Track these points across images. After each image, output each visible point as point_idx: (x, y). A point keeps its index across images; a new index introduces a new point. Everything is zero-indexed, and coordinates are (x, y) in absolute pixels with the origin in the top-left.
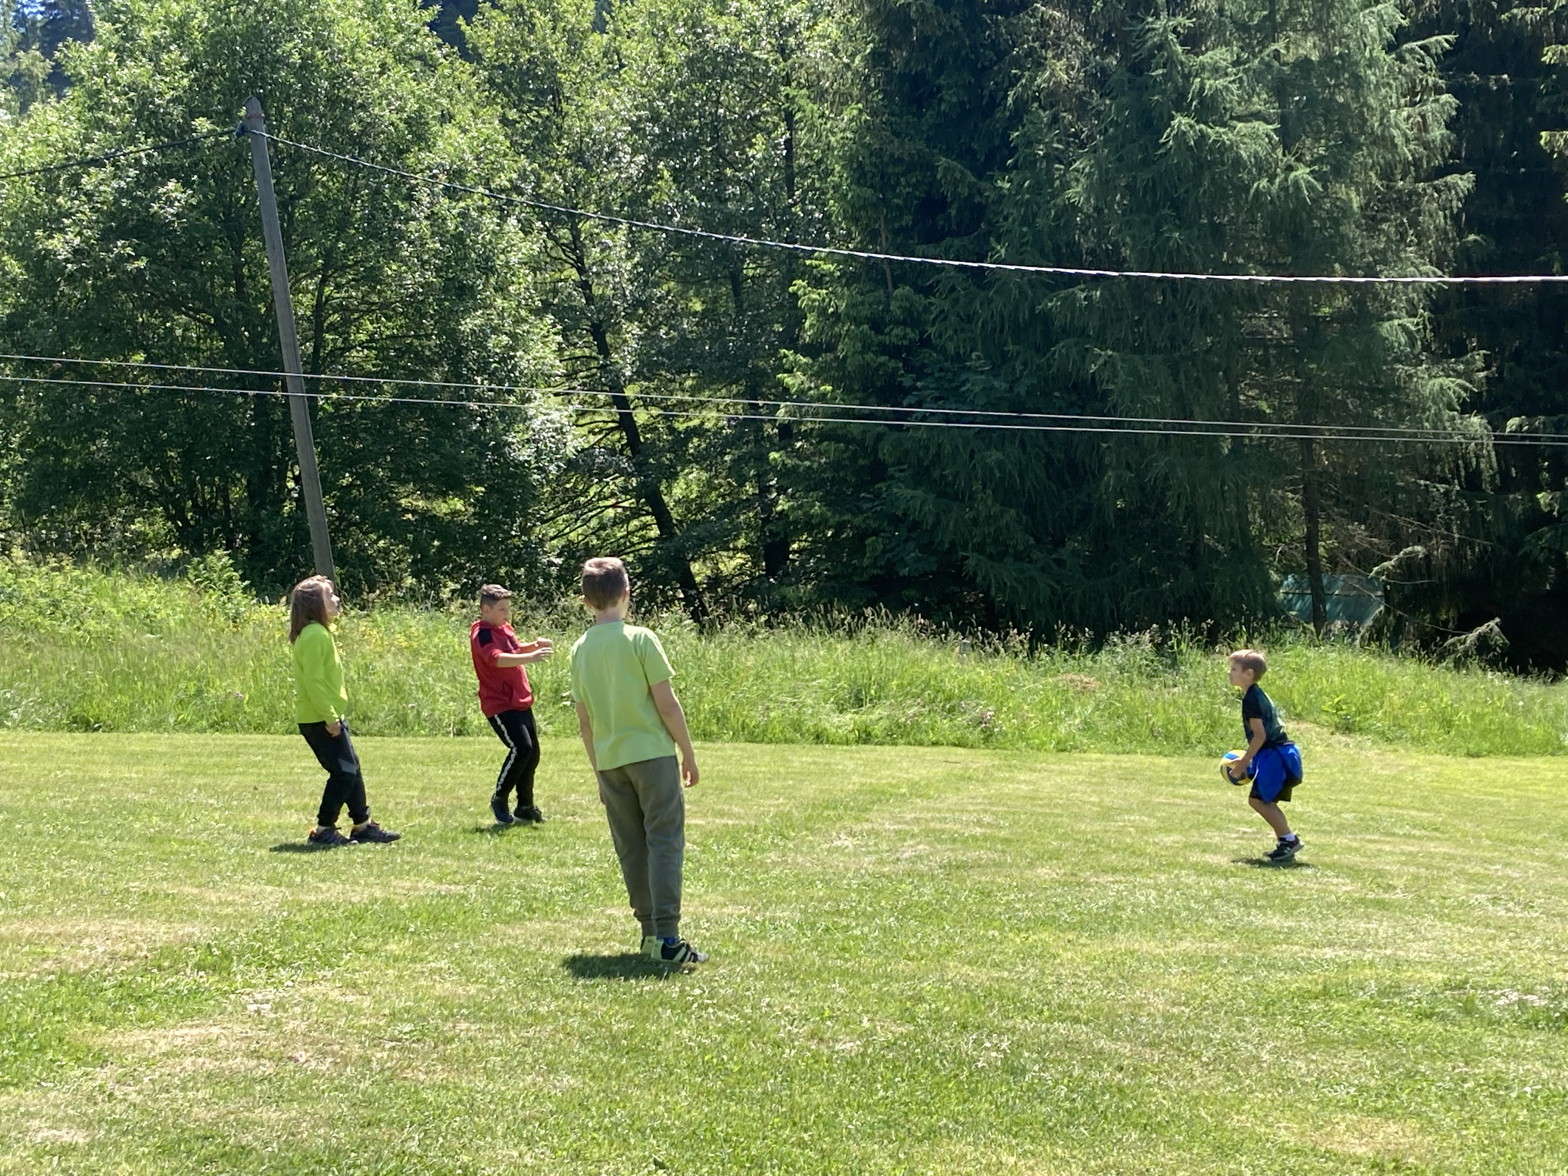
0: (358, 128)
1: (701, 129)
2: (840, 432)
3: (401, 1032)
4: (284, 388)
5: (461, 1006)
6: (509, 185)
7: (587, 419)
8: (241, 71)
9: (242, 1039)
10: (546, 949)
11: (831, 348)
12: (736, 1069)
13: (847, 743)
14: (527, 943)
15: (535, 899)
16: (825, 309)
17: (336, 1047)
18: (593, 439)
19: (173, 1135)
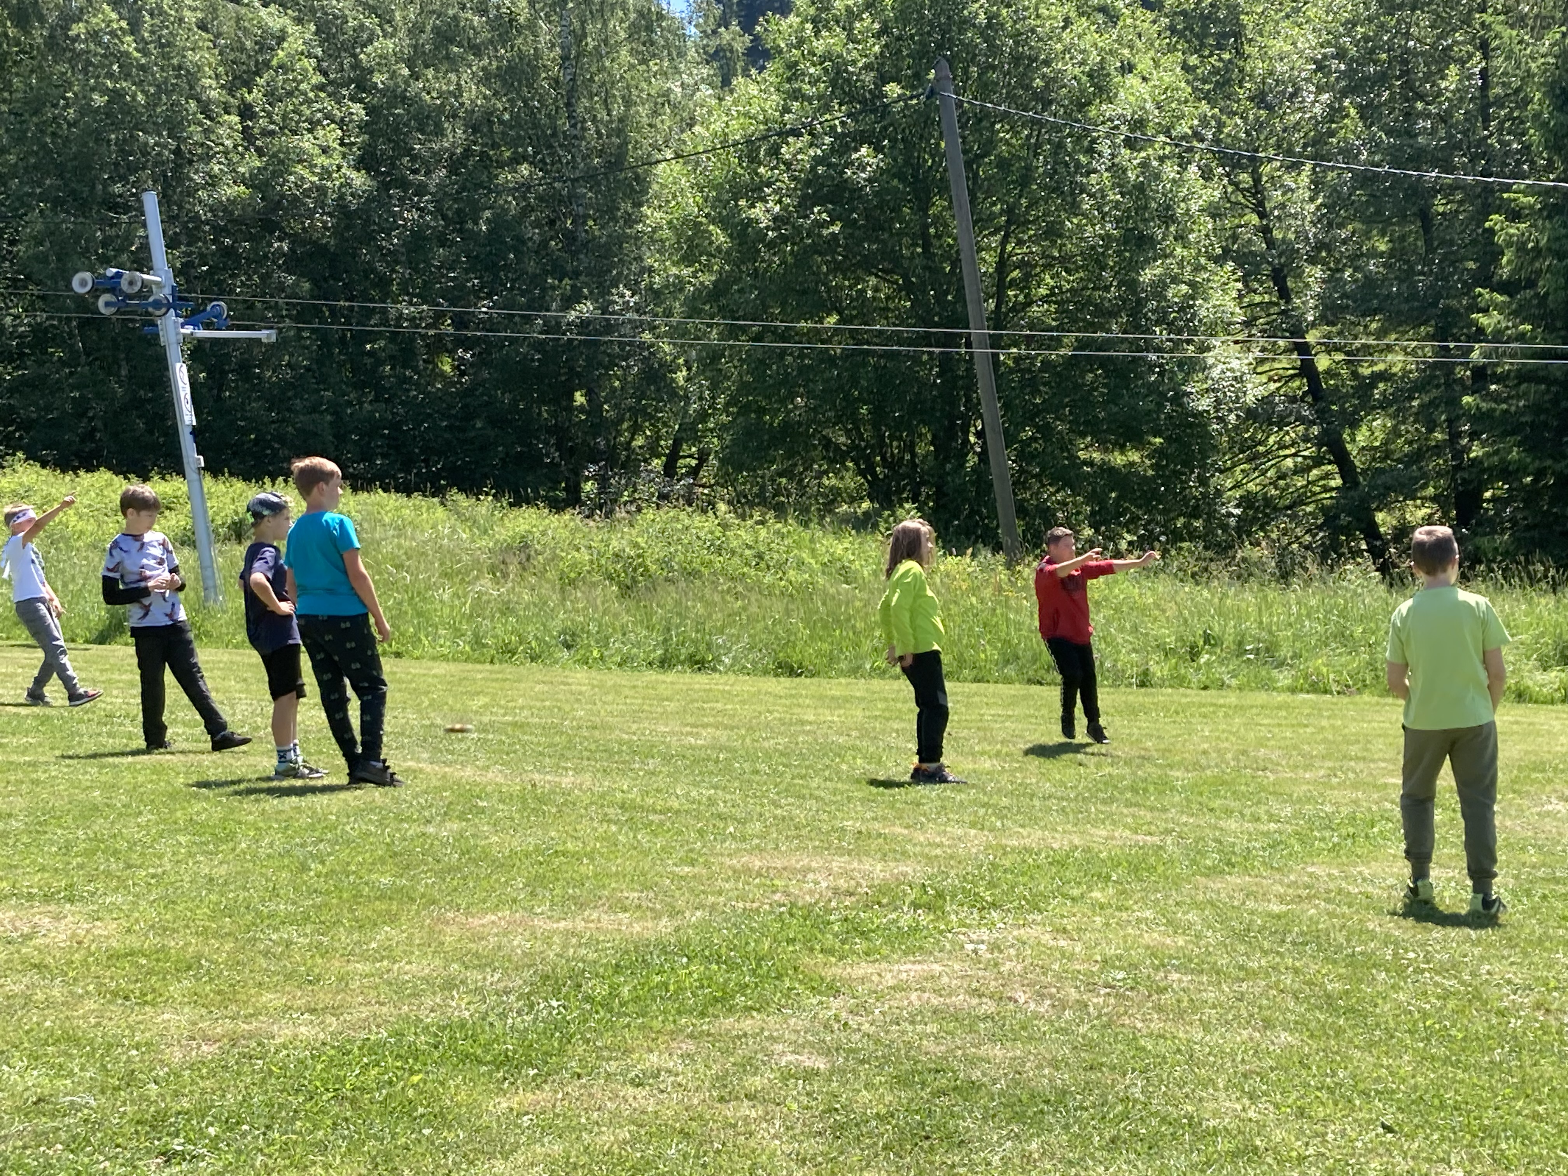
0: (1042, 84)
1: (1390, 63)
2: (1541, 373)
3: (1114, 979)
4: (969, 345)
5: (1171, 957)
6: (1190, 132)
7: (1266, 367)
8: (929, 34)
9: (962, 977)
10: (1250, 904)
11: (1531, 284)
12: (1460, 1036)
13: (1552, 702)
14: (1231, 898)
15: (1234, 853)
16: (1524, 244)
17: (1054, 990)
18: (1273, 386)
19: (908, 1066)
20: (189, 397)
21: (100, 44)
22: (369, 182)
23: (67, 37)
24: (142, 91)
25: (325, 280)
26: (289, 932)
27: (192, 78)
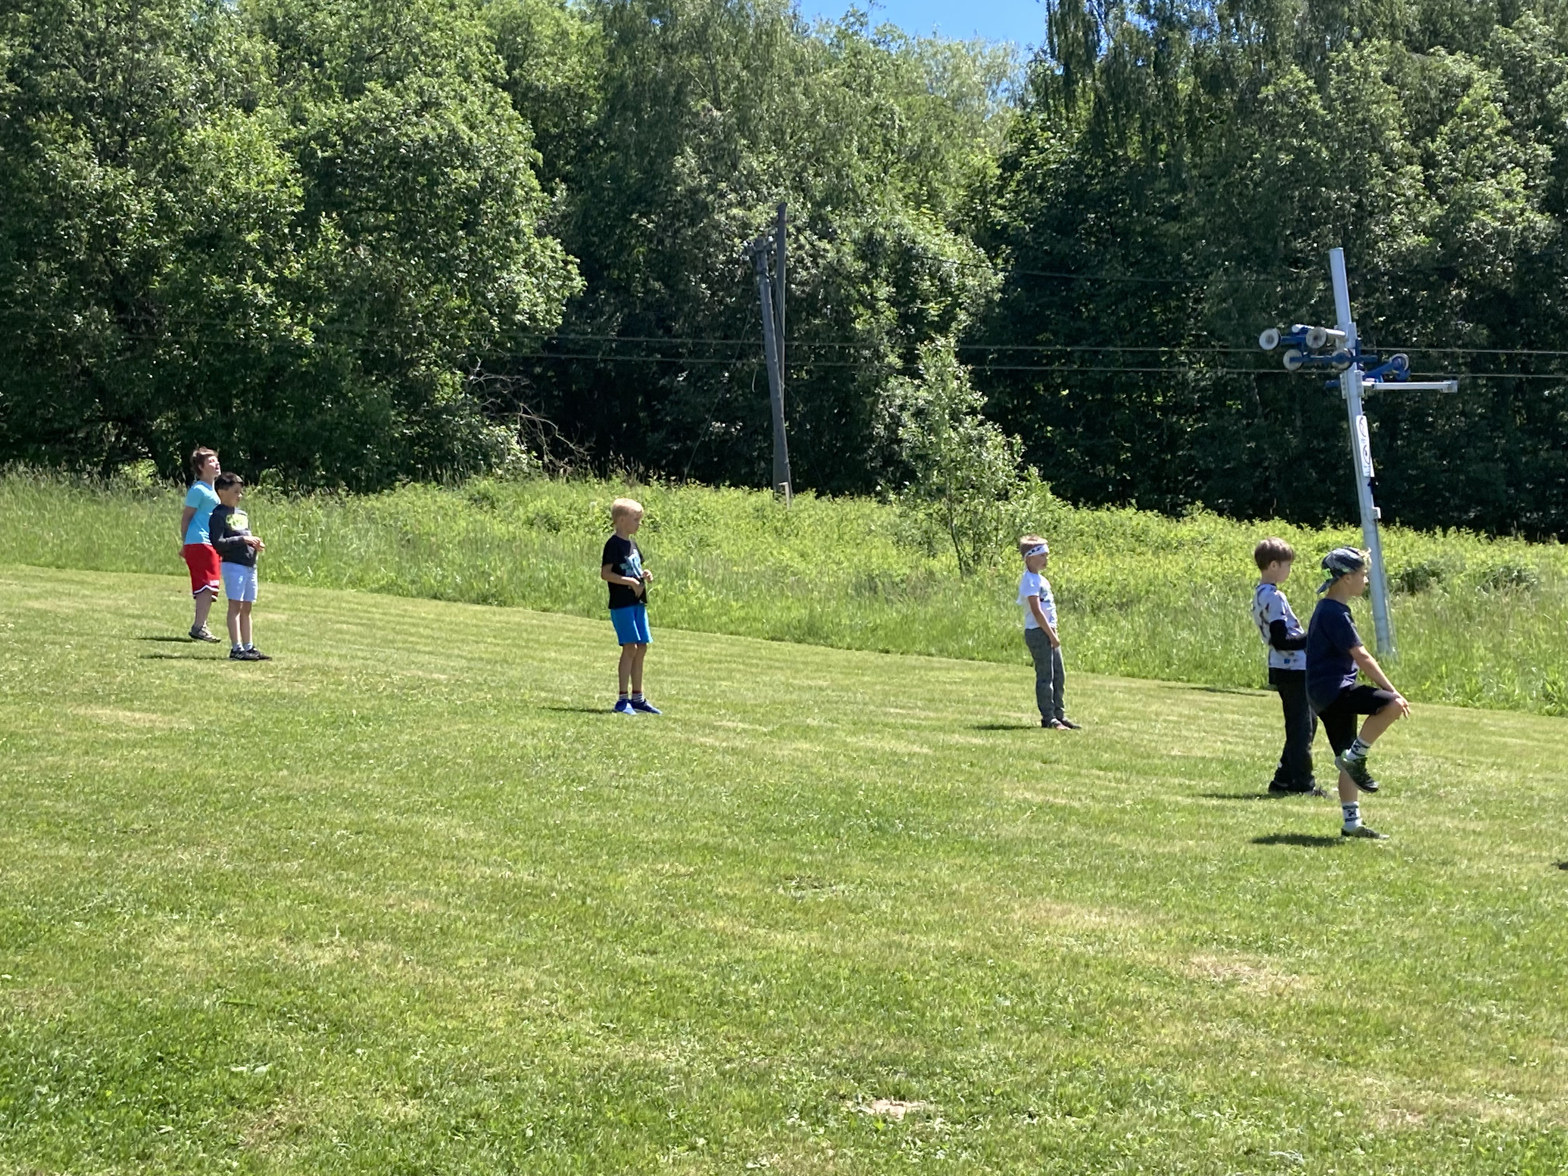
20: (1368, 449)
21: (1287, 103)
22: (1553, 224)
23: (1256, 100)
24: (1327, 148)
25: (1504, 325)
26: (1487, 1006)
27: (1375, 131)
